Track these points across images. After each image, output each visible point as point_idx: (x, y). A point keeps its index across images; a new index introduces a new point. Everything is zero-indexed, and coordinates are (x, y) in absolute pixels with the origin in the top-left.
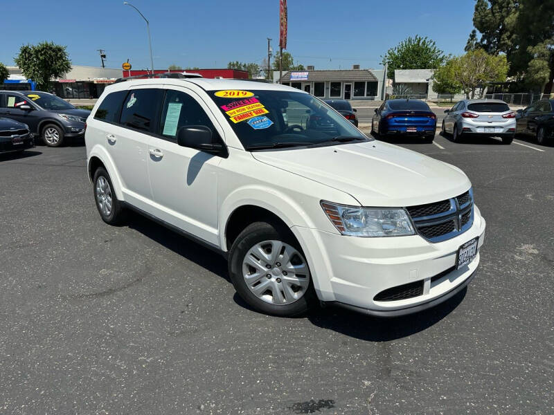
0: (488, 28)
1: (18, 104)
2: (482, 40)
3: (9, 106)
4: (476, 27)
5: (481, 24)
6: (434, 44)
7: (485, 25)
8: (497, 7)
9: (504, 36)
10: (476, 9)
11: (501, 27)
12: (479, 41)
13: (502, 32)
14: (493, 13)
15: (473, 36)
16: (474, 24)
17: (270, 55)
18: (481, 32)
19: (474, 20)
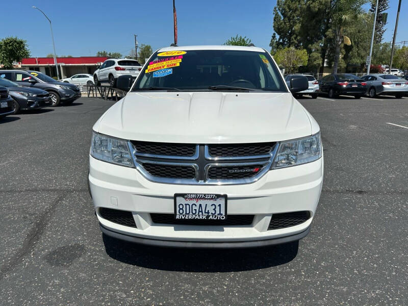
0: (283, 32)
1: (25, 79)
2: (279, 39)
3: (17, 80)
4: (276, 31)
5: (278, 30)
6: (250, 41)
7: (281, 30)
8: (287, 19)
9: (293, 37)
10: (275, 20)
11: (290, 32)
12: (277, 40)
13: (291, 34)
14: (285, 23)
15: (274, 37)
16: (274, 29)
17: (136, 47)
18: (278, 34)
19: (274, 27)
